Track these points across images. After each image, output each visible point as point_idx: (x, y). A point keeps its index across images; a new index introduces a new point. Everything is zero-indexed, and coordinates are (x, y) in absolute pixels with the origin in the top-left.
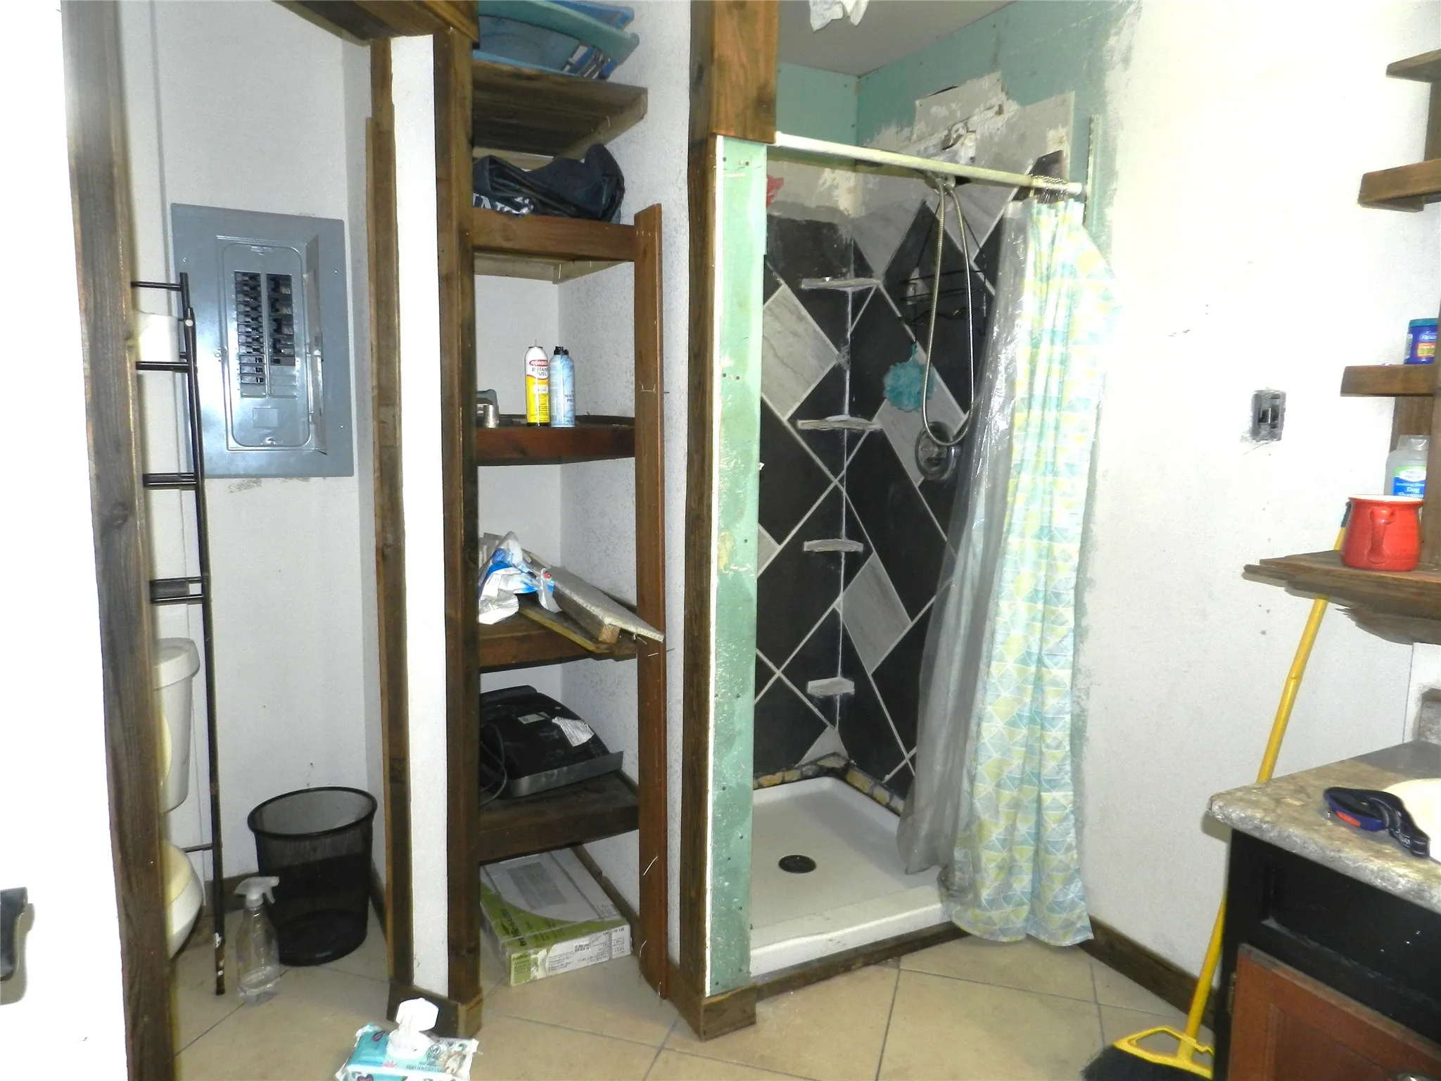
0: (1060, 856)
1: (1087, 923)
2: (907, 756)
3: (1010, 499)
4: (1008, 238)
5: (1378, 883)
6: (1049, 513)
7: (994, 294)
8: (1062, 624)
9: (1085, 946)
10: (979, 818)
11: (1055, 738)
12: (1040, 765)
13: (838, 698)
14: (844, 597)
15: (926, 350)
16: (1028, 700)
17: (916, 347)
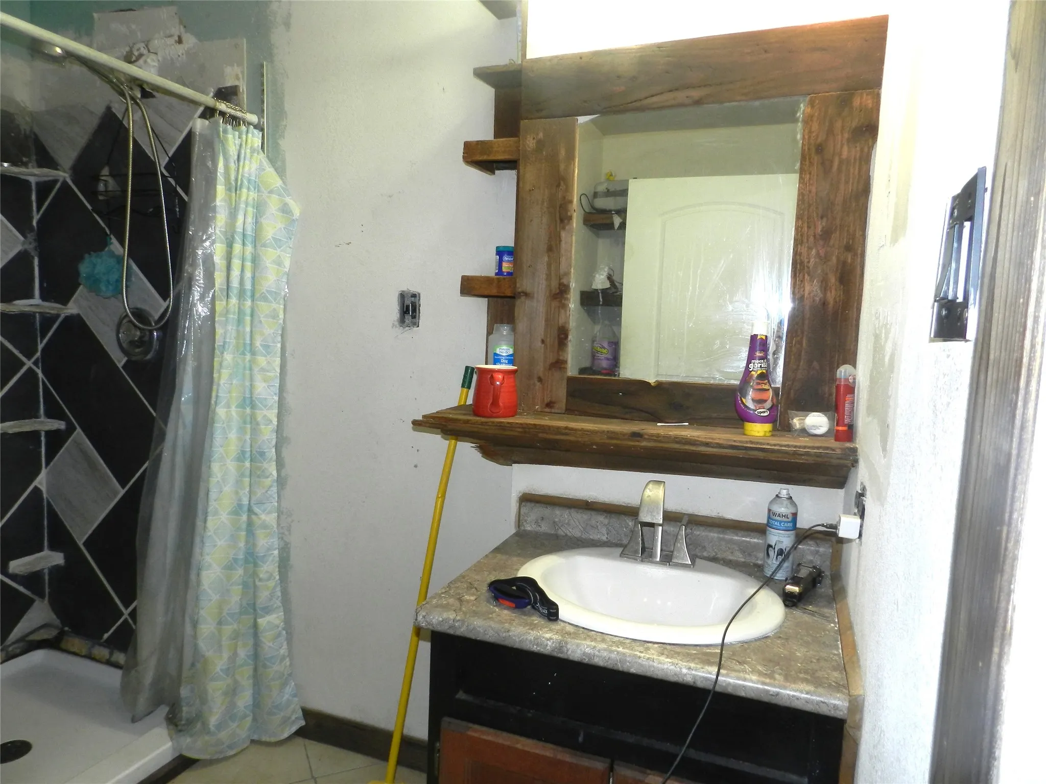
0: (276, 668)
1: (300, 713)
2: (126, 612)
3: (216, 375)
4: (197, 149)
5: (535, 648)
6: (250, 386)
7: (186, 200)
8: (267, 477)
9: (301, 733)
10: (203, 656)
11: (267, 572)
12: (255, 596)
13: (46, 571)
14: (48, 473)
15: (122, 243)
16: (242, 544)
17: (111, 239)
